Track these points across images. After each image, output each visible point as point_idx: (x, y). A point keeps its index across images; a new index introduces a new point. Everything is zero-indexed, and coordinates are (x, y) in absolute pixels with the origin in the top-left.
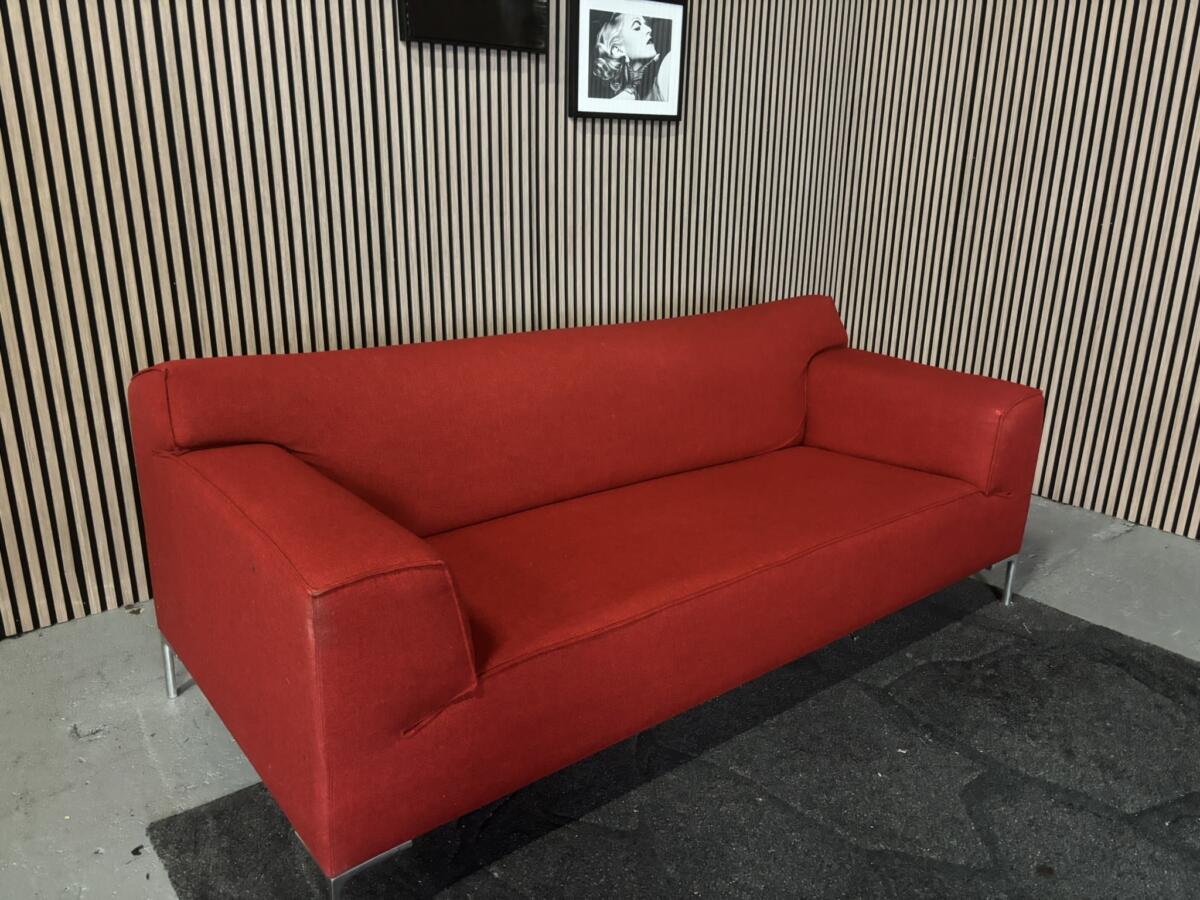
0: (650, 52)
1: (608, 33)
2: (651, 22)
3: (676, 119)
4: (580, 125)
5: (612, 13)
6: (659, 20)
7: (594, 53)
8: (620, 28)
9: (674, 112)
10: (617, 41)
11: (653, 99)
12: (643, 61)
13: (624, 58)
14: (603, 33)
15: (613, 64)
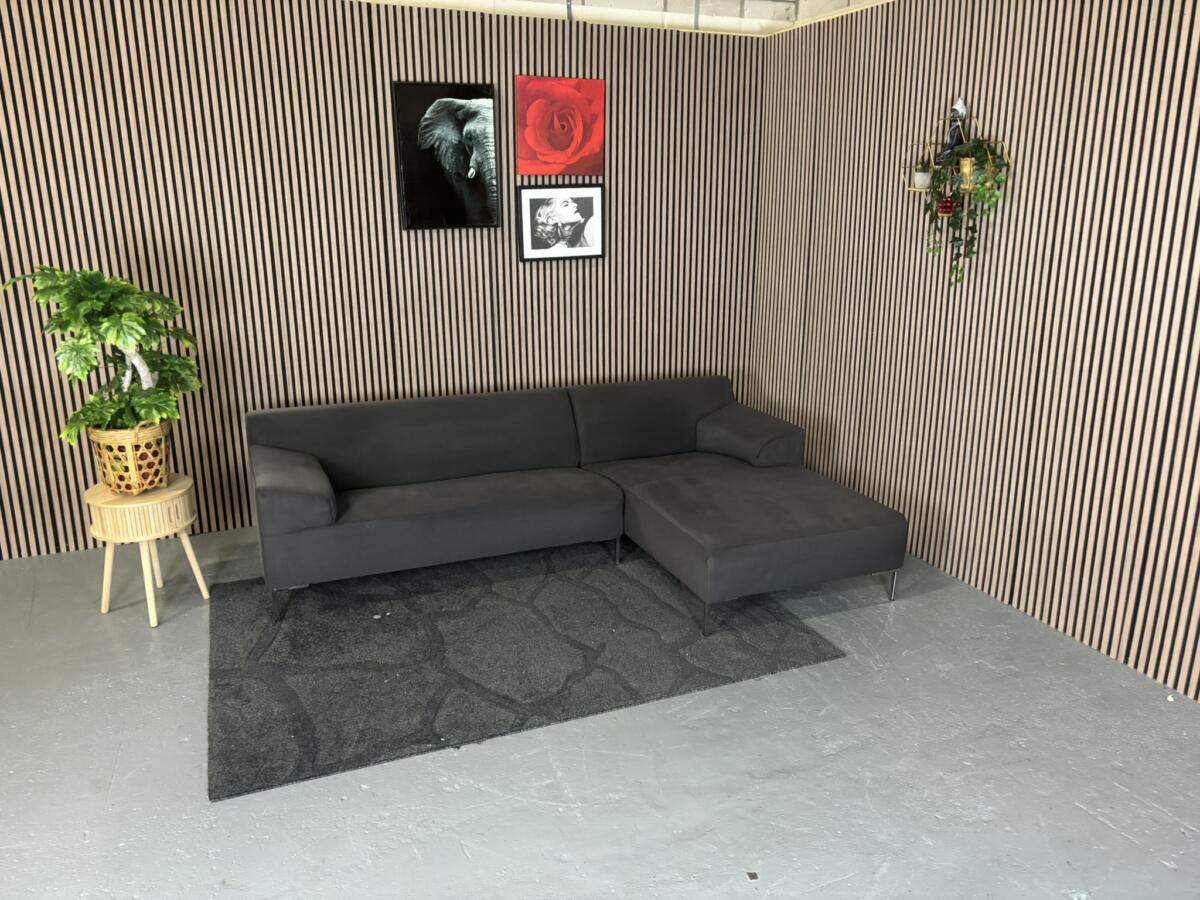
0: (578, 218)
1: (543, 211)
2: (575, 200)
3: (603, 256)
4: (528, 265)
5: (544, 200)
6: (582, 198)
7: (534, 224)
8: (553, 206)
9: (599, 253)
10: (551, 215)
11: (581, 246)
12: (572, 224)
13: (556, 225)
14: (540, 210)
15: (549, 228)
